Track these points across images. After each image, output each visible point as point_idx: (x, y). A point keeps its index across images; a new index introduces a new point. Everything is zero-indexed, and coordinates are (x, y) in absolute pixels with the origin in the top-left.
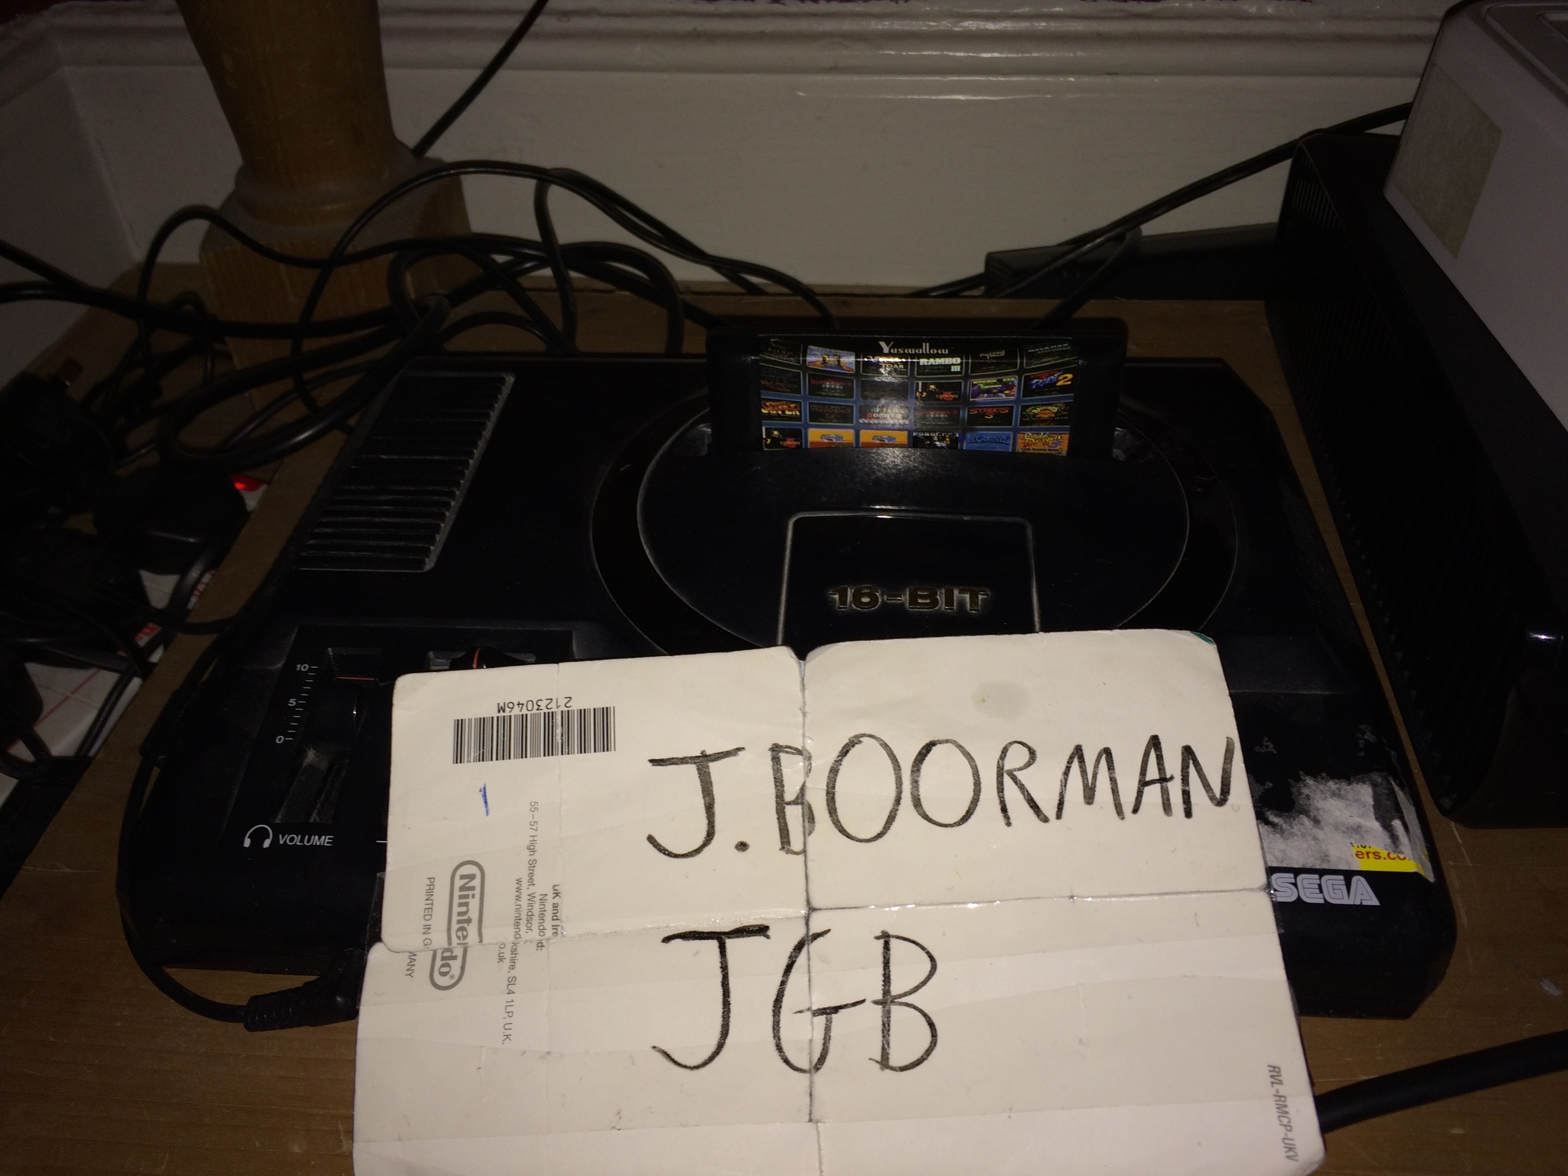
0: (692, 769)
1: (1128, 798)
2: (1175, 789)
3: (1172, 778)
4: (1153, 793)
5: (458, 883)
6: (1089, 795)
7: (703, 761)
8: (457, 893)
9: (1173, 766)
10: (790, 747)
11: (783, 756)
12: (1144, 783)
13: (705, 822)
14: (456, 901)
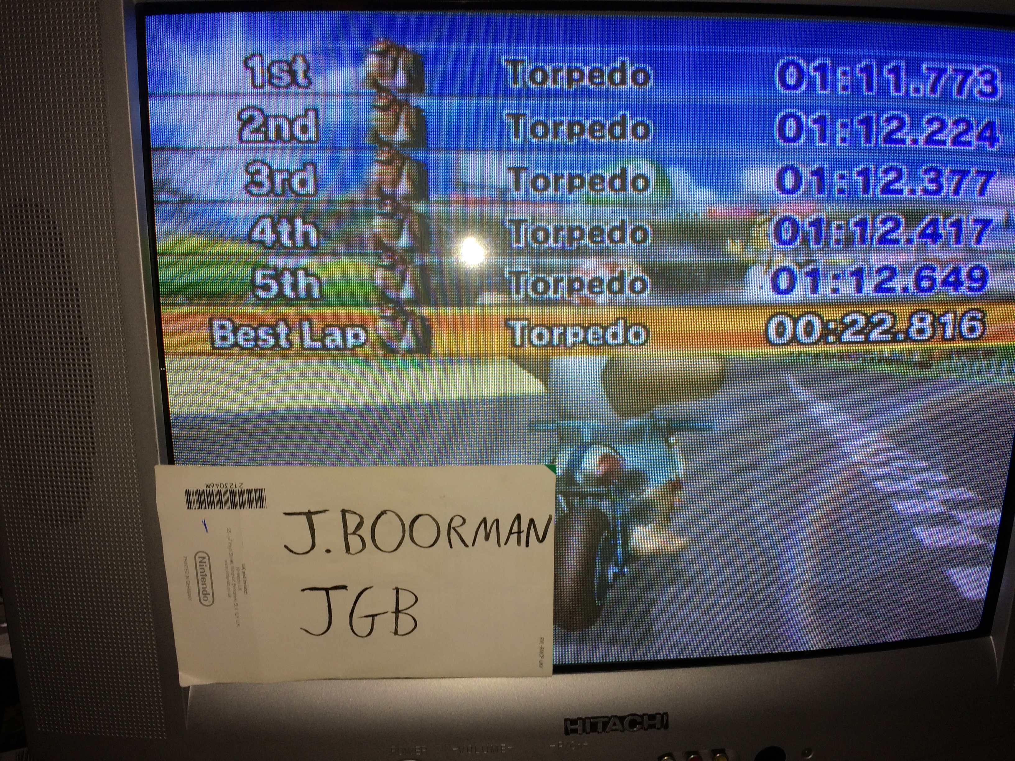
0: (304, 518)
1: (503, 539)
2: (523, 536)
3: (523, 531)
4: (514, 537)
5: (198, 560)
6: (487, 537)
7: (309, 515)
8: (198, 564)
9: (524, 527)
10: (350, 511)
11: (347, 514)
12: (510, 533)
13: (311, 541)
14: (198, 567)
